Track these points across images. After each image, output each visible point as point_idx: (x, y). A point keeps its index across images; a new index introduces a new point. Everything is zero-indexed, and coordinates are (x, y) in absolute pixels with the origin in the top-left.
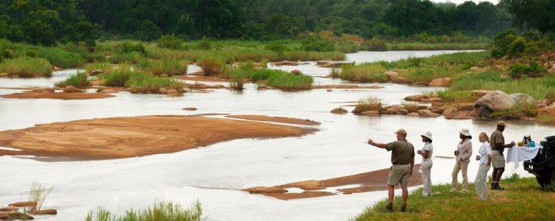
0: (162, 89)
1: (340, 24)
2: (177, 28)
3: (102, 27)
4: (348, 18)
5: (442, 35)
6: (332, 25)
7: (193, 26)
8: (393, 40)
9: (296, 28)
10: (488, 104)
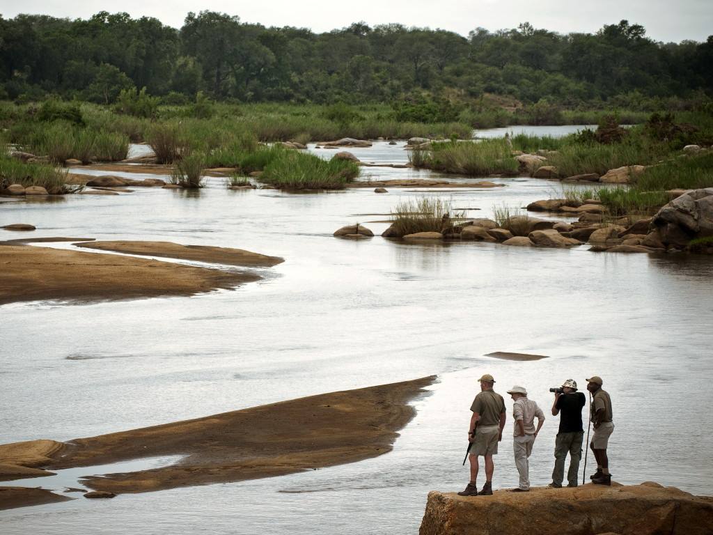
0: (15, 187)
1: (479, 76)
2: (170, 82)
3: (25, 76)
4: (496, 65)
5: (669, 96)
6: (465, 78)
7: (200, 78)
8: (577, 105)
9: (396, 82)
10: (685, 217)
